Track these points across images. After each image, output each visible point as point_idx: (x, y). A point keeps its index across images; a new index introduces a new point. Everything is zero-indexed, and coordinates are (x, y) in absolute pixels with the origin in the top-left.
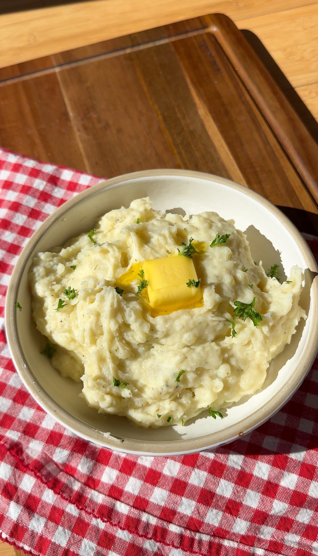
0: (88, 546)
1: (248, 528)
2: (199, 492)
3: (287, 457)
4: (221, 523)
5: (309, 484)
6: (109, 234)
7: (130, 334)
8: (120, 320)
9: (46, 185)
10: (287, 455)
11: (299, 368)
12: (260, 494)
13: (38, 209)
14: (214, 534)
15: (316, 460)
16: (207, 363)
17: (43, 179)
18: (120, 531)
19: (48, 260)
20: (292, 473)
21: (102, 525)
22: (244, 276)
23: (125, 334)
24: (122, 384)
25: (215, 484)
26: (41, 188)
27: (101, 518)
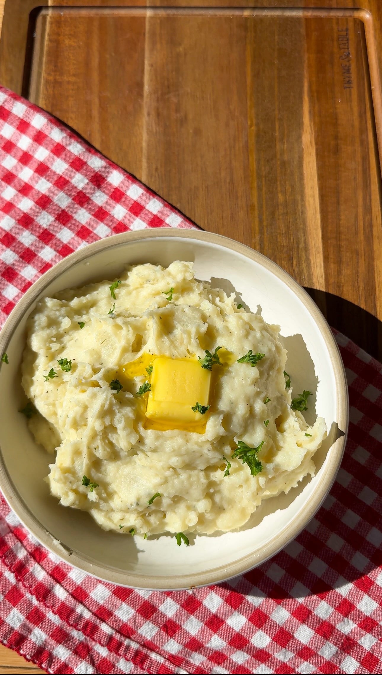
0: (16, 616)
1: (179, 651)
2: (142, 603)
3: (243, 598)
4: (154, 638)
5: (256, 631)
6: (134, 293)
7: (115, 436)
8: (108, 422)
9: (87, 185)
10: (244, 596)
11: (280, 537)
12: (202, 624)
13: (69, 213)
14: (144, 643)
15: (272, 611)
16: (188, 493)
17: (86, 176)
18: (51, 613)
19: (54, 309)
20: (242, 614)
21: (35, 602)
22: (262, 409)
23: (110, 435)
24: (91, 485)
25: (160, 600)
26: (80, 187)
27: (36, 596)
